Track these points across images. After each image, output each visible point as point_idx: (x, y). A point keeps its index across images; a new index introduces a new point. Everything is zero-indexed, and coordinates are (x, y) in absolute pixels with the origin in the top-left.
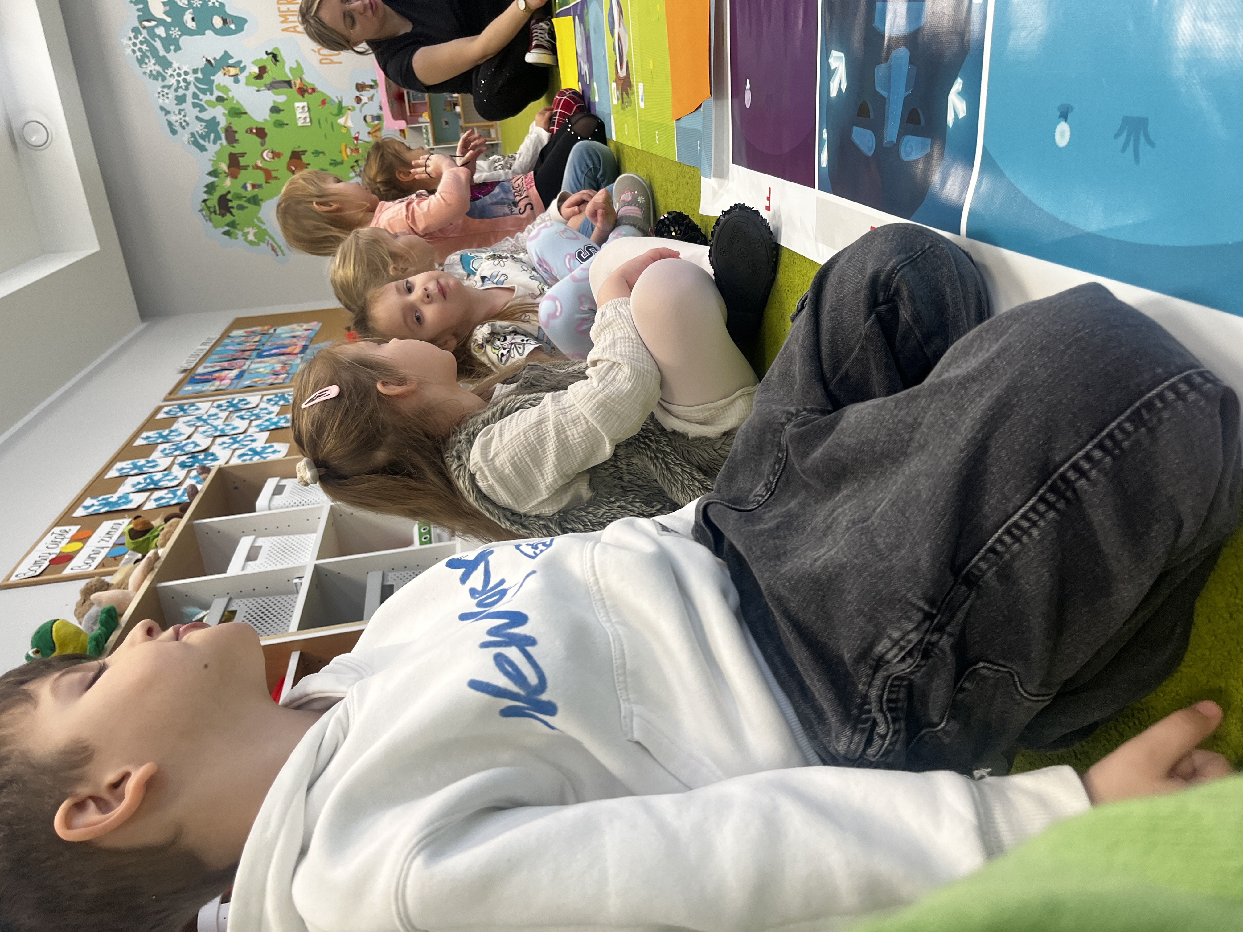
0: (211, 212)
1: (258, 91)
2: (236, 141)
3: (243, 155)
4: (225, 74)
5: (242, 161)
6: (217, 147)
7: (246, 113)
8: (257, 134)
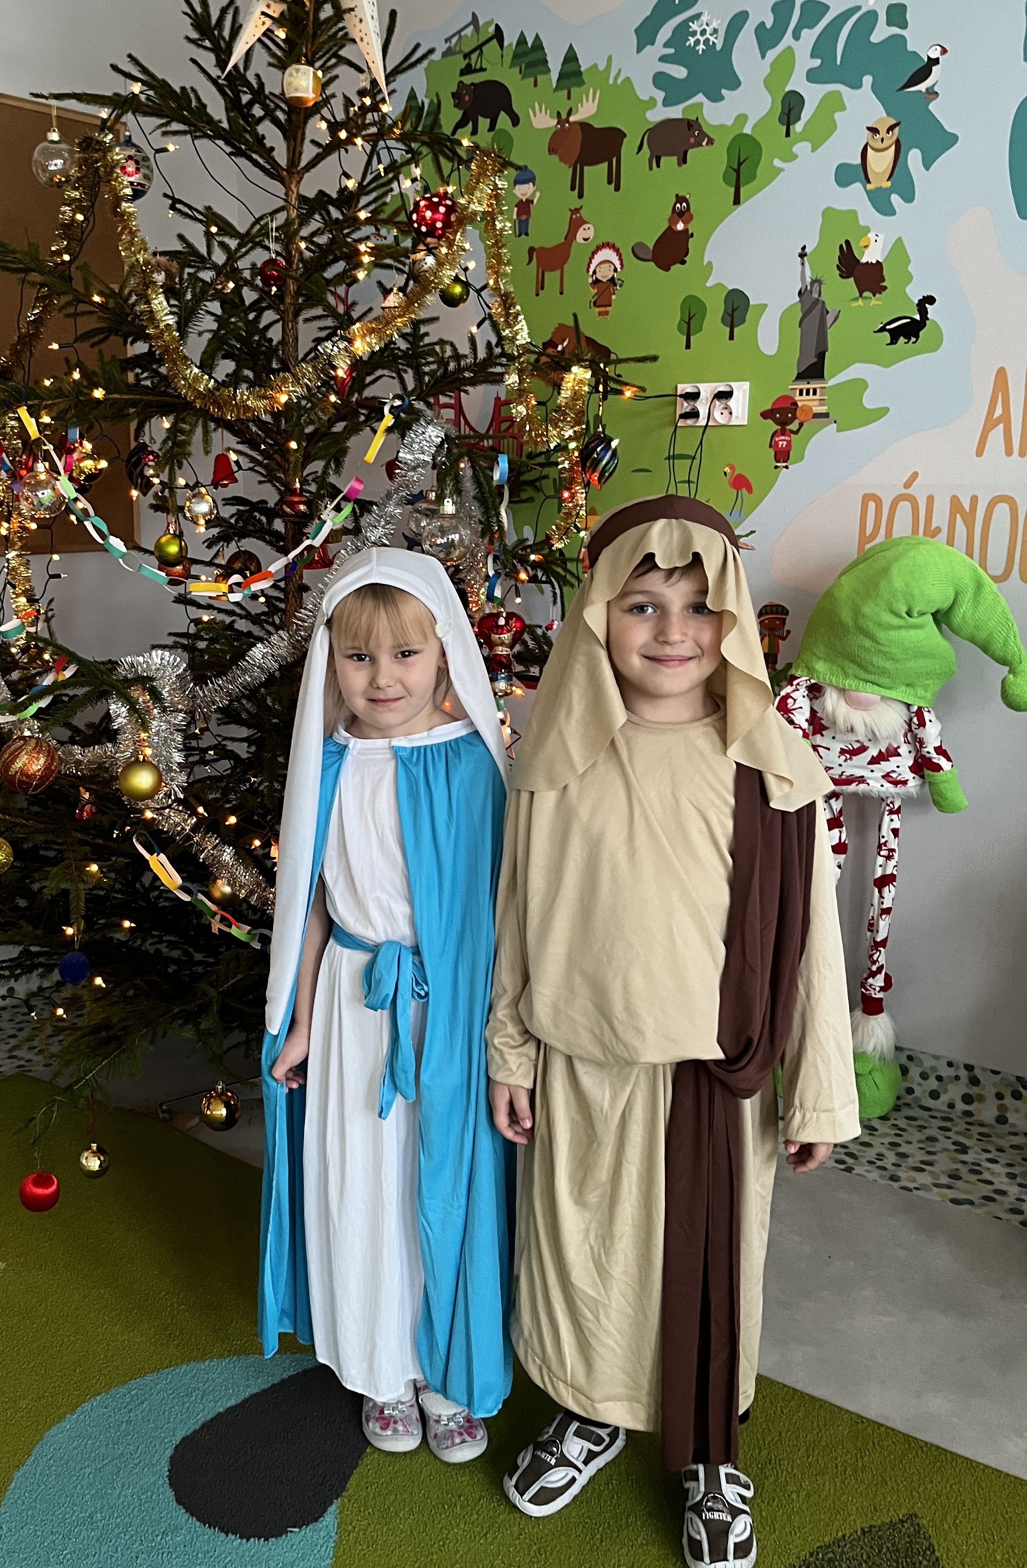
0: (467, 56)
1: (802, 255)
2: (657, 158)
3: (614, 179)
4: (874, 130)
5: (595, 174)
6: (646, 90)
7: (737, 201)
8: (670, 231)
